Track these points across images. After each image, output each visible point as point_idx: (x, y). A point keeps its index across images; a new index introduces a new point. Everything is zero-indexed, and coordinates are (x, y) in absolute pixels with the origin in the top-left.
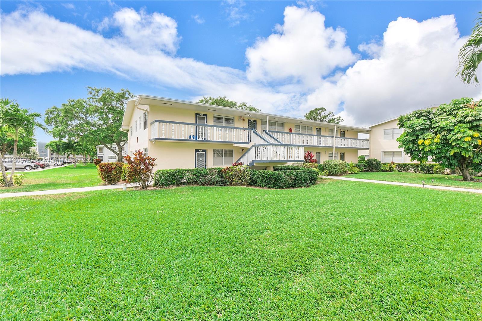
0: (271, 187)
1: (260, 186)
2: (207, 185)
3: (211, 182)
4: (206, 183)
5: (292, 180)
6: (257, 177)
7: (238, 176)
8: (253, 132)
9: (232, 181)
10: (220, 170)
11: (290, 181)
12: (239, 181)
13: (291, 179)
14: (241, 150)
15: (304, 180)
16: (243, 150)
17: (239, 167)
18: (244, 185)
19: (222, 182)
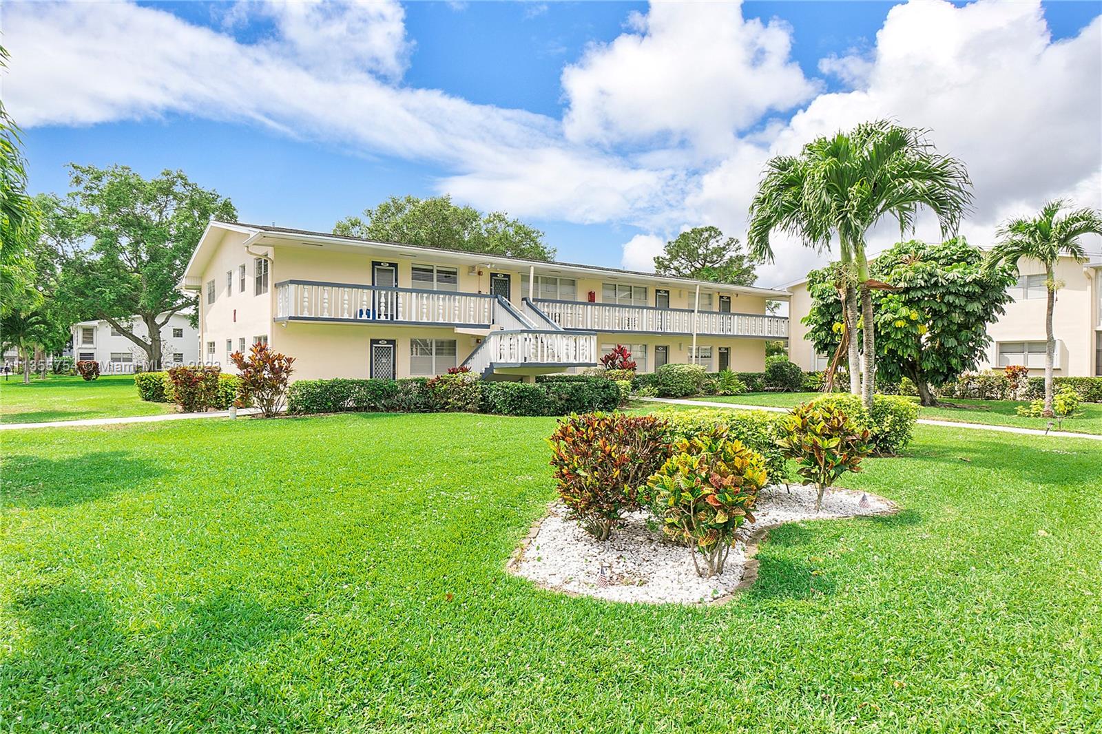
0: (521, 415)
1: (500, 412)
2: (396, 411)
3: (403, 405)
4: (393, 408)
5: (563, 402)
6: (496, 396)
7: (459, 394)
8: (499, 302)
9: (447, 403)
10: (423, 382)
11: (560, 403)
12: (460, 403)
13: (561, 399)
14: (474, 340)
15: (589, 402)
16: (477, 341)
17: (461, 376)
18: (470, 411)
19: (425, 404)
